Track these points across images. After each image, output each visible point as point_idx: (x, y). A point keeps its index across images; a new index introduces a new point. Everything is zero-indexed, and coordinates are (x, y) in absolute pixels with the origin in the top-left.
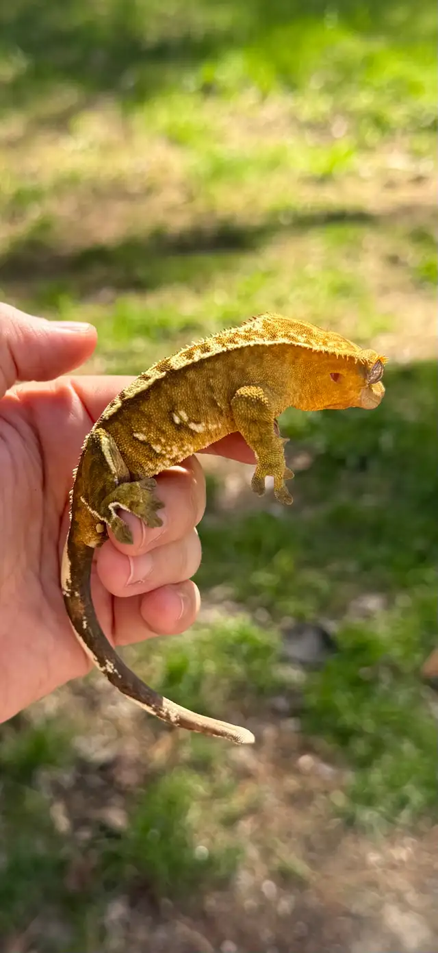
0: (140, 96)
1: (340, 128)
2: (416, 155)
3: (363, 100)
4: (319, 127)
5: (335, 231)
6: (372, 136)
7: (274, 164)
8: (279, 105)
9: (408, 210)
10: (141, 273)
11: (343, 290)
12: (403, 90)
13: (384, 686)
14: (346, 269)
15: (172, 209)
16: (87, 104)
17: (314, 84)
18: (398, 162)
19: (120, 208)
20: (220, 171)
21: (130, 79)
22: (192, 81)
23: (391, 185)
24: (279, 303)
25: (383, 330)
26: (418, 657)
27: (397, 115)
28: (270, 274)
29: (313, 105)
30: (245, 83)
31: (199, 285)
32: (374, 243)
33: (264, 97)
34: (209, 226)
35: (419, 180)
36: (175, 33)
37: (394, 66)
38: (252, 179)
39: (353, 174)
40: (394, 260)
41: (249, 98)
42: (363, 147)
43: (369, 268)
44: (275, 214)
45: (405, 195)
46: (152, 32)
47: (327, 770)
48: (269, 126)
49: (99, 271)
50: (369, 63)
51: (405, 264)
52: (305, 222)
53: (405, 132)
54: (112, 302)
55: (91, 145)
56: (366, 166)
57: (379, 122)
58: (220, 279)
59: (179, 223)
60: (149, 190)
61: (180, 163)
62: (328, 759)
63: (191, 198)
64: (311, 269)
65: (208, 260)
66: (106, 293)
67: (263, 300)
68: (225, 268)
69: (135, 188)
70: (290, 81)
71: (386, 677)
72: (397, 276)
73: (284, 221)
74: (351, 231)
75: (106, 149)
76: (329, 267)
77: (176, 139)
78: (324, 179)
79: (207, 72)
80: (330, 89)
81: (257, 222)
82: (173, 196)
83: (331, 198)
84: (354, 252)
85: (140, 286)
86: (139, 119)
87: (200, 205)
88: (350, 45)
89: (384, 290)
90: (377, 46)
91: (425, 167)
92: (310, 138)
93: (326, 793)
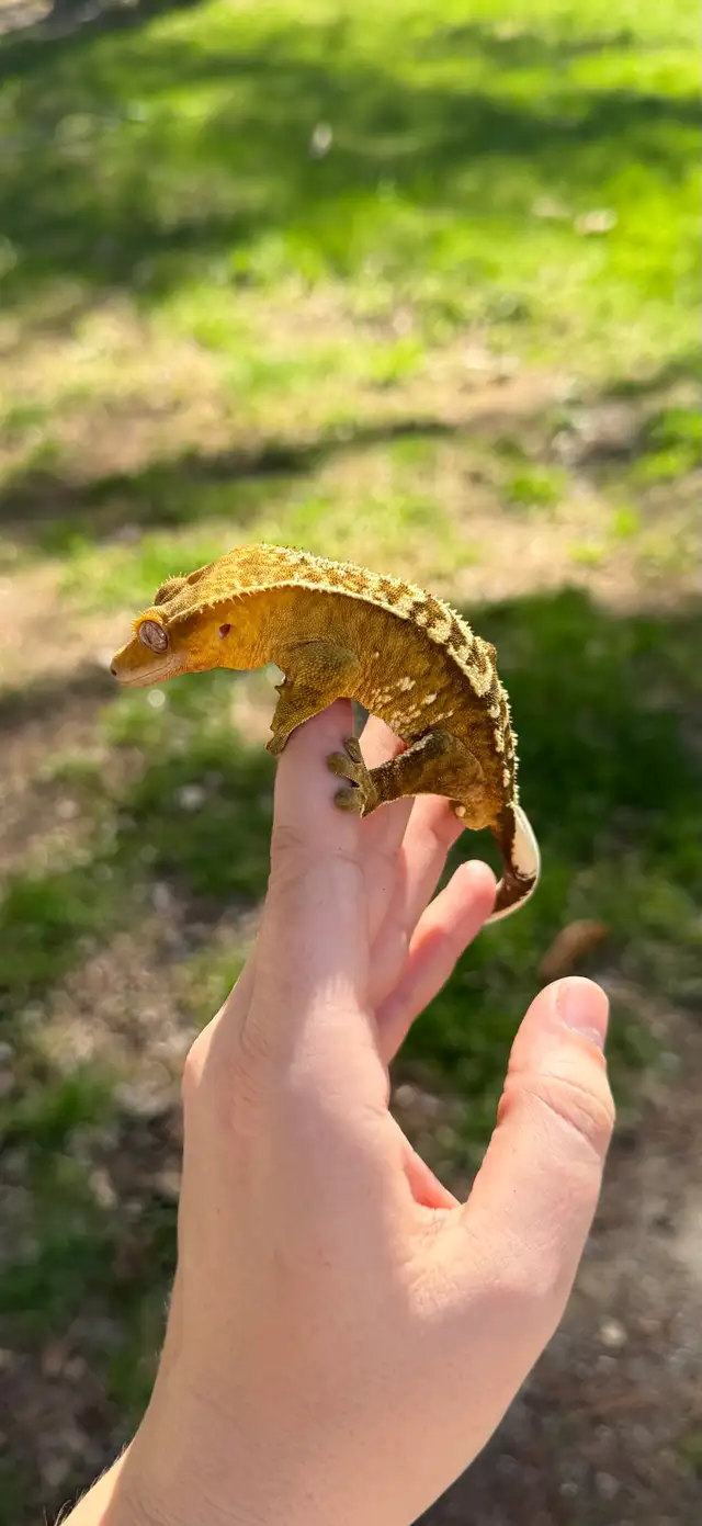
0: (157, 291)
1: (404, 322)
2: (497, 350)
3: (430, 287)
4: (378, 322)
5: (406, 446)
6: (442, 329)
7: (327, 368)
8: (329, 296)
9: (489, 419)
10: (172, 504)
11: (419, 516)
12: (477, 272)
13: (491, 996)
14: (420, 489)
15: (206, 427)
16: (94, 303)
17: (369, 270)
18: (474, 359)
19: (142, 428)
20: (264, 378)
21: (146, 270)
22: (221, 270)
23: (468, 388)
24: (342, 534)
25: (467, 561)
26: (533, 954)
27: (472, 303)
28: (330, 500)
29: (370, 294)
30: (285, 271)
31: (244, 517)
32: (452, 459)
33: (310, 287)
34: (253, 445)
35: (501, 381)
36: (198, 213)
37: (465, 244)
38: (301, 387)
39: (422, 377)
40: (476, 478)
41: (292, 289)
42: (434, 344)
43: (447, 488)
44: (332, 427)
45: (486, 400)
46: (169, 211)
47: (431, 1102)
48: (320, 323)
49: (116, 507)
50: (435, 241)
51: (490, 482)
52: (366, 437)
53: (481, 324)
54: (138, 542)
55: (103, 353)
56: (436, 365)
57: (450, 313)
58: (269, 509)
59: (216, 442)
60: (177, 405)
61: (212, 371)
62: (435, 1090)
63: (228, 413)
64: (380, 493)
65: (254, 487)
66: (131, 531)
68: (275, 495)
69: (158, 402)
70: (341, 268)
71: (495, 982)
72: (481, 497)
73: (342, 436)
74: (422, 445)
75: (121, 356)
76: (400, 490)
77: (206, 341)
78: (387, 384)
79: (242, 259)
80: (390, 274)
81: (311, 439)
82: (208, 412)
83: (398, 406)
84: (428, 471)
85: (170, 519)
86: (160, 319)
87: (240, 420)
88: (409, 220)
89: (467, 514)
90: (443, 221)
91: (509, 364)
92: (367, 335)
93: (432, 1131)
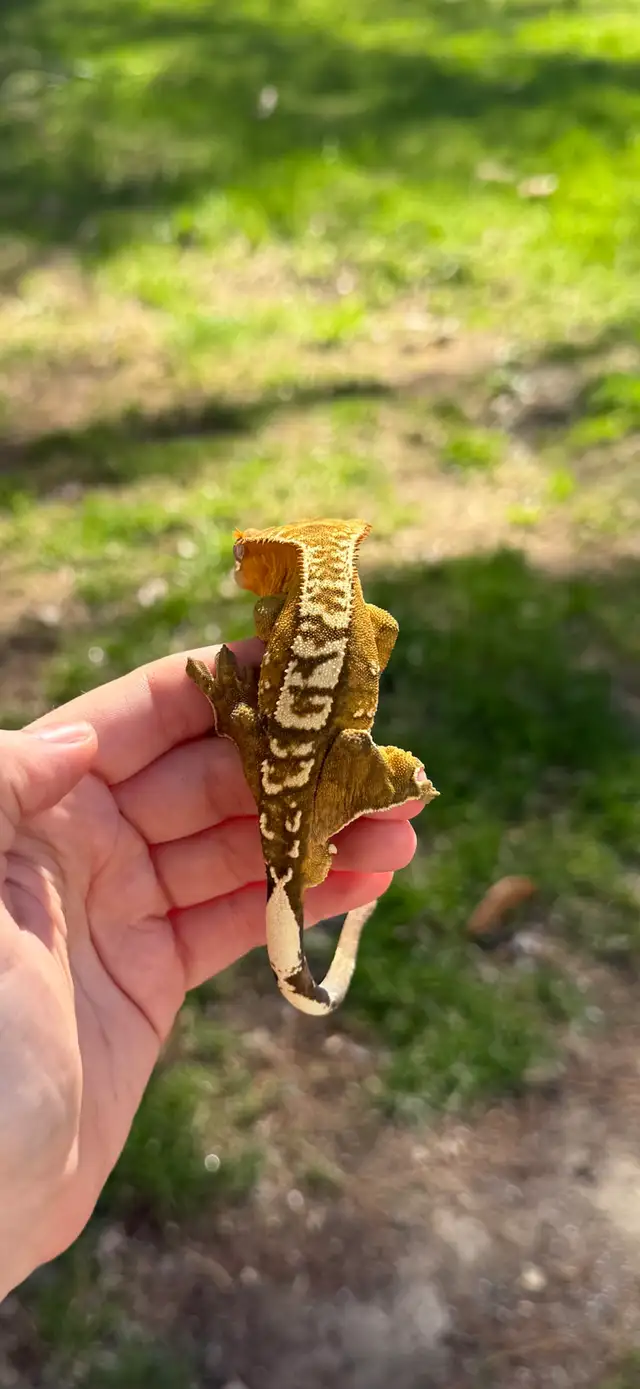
0: (101, 250)
1: (346, 282)
2: (438, 313)
3: (373, 249)
4: (321, 283)
5: (345, 407)
6: (384, 292)
7: (269, 329)
8: (272, 257)
9: (430, 379)
10: (113, 463)
11: (357, 478)
12: (420, 235)
13: (423, 948)
14: (360, 450)
15: (148, 385)
16: (40, 260)
17: (313, 231)
18: (416, 323)
19: (84, 386)
20: (206, 338)
21: (90, 229)
22: (165, 230)
23: (409, 350)
24: (282, 494)
25: (405, 523)
26: (461, 910)
27: (414, 265)
28: (269, 460)
29: (313, 256)
30: (230, 231)
31: (184, 475)
32: (393, 421)
33: (253, 247)
34: (194, 405)
35: (442, 343)
36: (144, 171)
37: (408, 206)
38: (243, 349)
39: (363, 338)
40: (416, 440)
41: (236, 250)
42: (375, 306)
43: (387, 450)
44: (273, 387)
45: (426, 362)
46: (115, 171)
47: (360, 1051)
48: (262, 283)
49: (60, 464)
50: (378, 203)
51: (429, 445)
52: (309, 398)
53: (423, 285)
54: (79, 499)
55: (46, 310)
56: (377, 327)
57: (392, 275)
58: (210, 468)
59: (158, 401)
60: (120, 363)
61: (156, 330)
62: (361, 1039)
63: (169, 370)
64: (320, 453)
65: (194, 446)
66: (73, 489)
67: (262, 494)
68: (218, 456)
69: (102, 361)
70: (284, 228)
71: (425, 936)
72: (420, 459)
73: (285, 397)
74: (363, 407)
75: (65, 314)
76: (340, 450)
77: (149, 301)
78: (329, 346)
79: (183, 219)
80: (333, 236)
81: (252, 398)
82: (149, 370)
83: (338, 367)
84: (368, 431)
85: (114, 479)
86: (104, 277)
87: (182, 378)
88: (354, 182)
89: (406, 476)
90: (387, 183)
91: (450, 326)
92: (311, 297)
93: (360, 1079)
